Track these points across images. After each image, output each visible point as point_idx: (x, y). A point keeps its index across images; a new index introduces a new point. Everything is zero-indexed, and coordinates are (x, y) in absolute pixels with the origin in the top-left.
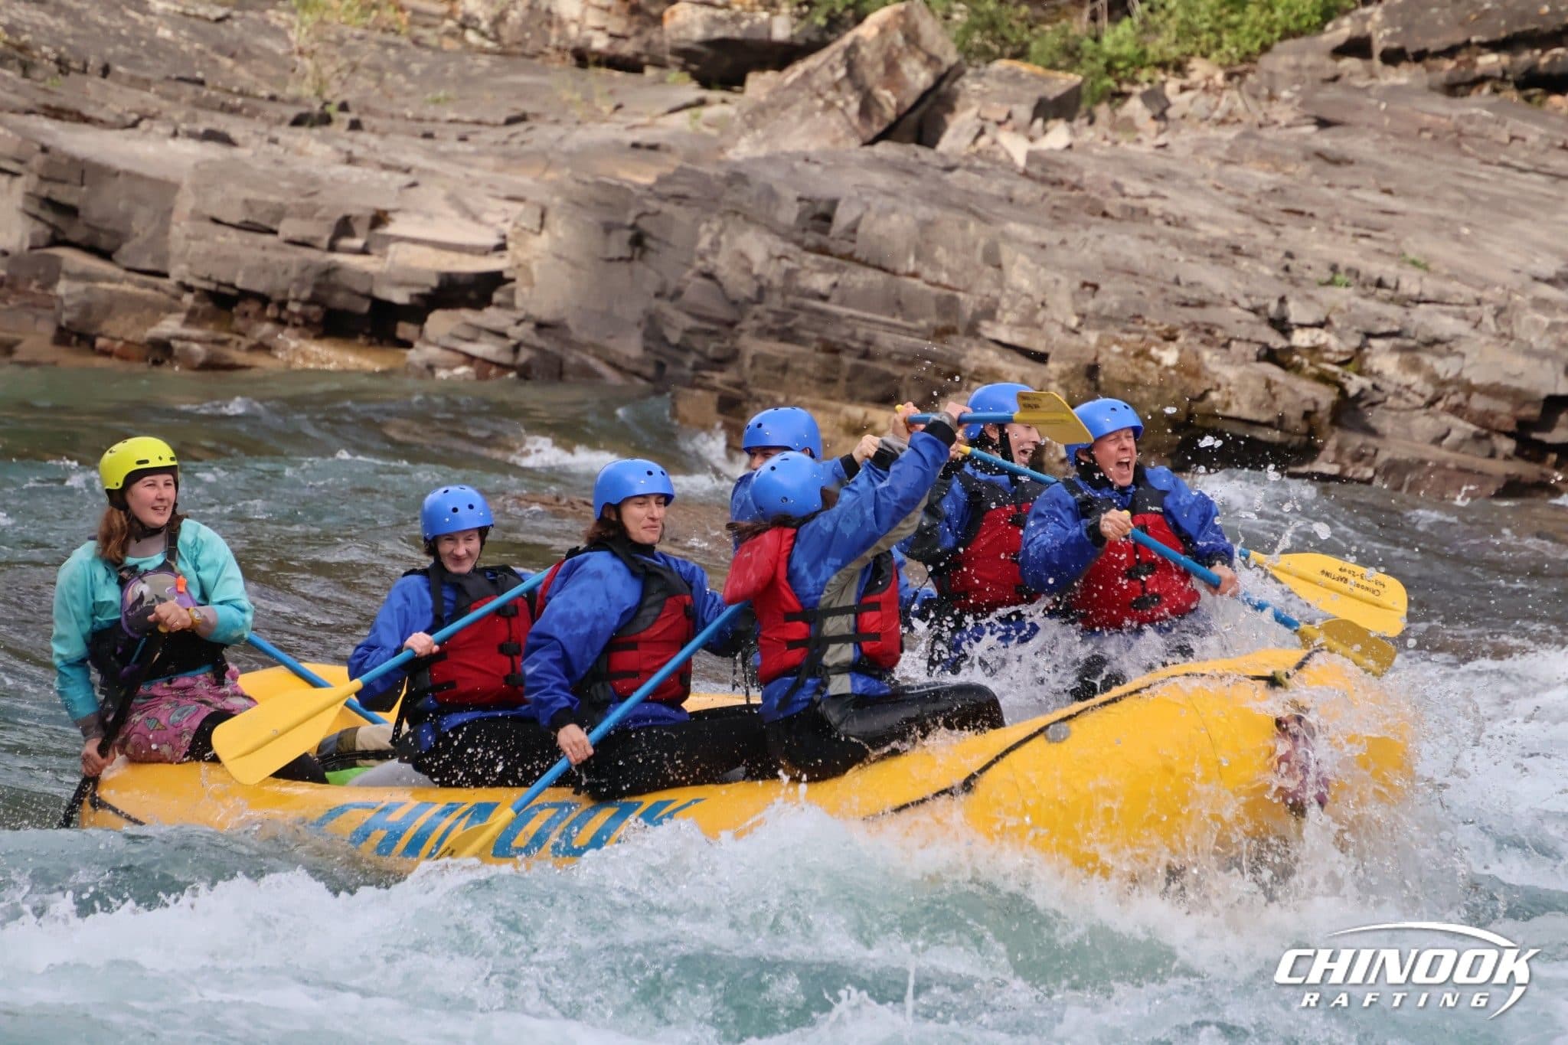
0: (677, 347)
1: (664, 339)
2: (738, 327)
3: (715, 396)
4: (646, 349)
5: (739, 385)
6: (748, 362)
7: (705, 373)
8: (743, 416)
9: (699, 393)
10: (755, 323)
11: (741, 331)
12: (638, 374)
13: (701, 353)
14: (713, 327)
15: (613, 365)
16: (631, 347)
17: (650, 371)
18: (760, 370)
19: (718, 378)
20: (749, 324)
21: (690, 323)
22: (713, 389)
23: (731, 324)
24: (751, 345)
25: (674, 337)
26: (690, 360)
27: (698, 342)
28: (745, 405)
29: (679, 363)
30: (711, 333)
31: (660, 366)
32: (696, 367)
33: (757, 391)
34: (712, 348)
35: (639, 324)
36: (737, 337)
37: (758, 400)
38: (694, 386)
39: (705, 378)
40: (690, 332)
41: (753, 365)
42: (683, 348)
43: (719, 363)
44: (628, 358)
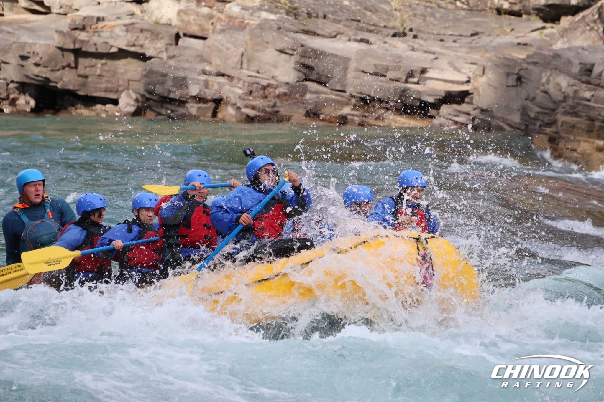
0: (533, 118)
1: (529, 116)
2: (556, 111)
3: (548, 137)
4: (522, 119)
5: (556, 133)
6: (560, 124)
7: (543, 128)
8: (557, 144)
9: (541, 135)
10: (563, 110)
11: (558, 113)
12: (518, 129)
13: (542, 121)
14: (547, 111)
15: (509, 125)
16: (516, 118)
17: (523, 127)
18: (564, 127)
19: (548, 130)
20: (560, 110)
21: (538, 109)
22: (547, 134)
23: (554, 110)
24: (561, 118)
25: (532, 115)
26: (538, 123)
27: (541, 117)
28: (558, 140)
29: (534, 124)
30: (546, 113)
31: (527, 126)
32: (540, 126)
33: (563, 135)
34: (546, 119)
35: (519, 110)
36: (556, 114)
37: (563, 138)
38: (539, 133)
39: (544, 130)
40: (538, 113)
41: (562, 126)
42: (536, 119)
43: (549, 125)
44: (515, 123)
